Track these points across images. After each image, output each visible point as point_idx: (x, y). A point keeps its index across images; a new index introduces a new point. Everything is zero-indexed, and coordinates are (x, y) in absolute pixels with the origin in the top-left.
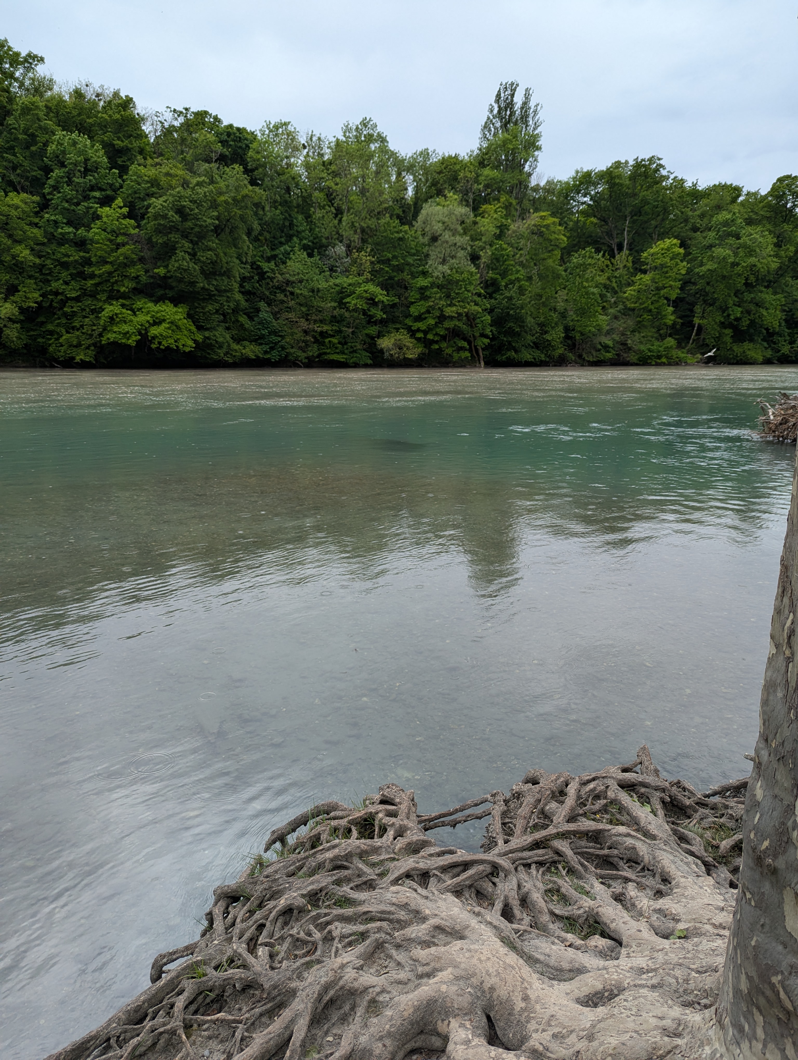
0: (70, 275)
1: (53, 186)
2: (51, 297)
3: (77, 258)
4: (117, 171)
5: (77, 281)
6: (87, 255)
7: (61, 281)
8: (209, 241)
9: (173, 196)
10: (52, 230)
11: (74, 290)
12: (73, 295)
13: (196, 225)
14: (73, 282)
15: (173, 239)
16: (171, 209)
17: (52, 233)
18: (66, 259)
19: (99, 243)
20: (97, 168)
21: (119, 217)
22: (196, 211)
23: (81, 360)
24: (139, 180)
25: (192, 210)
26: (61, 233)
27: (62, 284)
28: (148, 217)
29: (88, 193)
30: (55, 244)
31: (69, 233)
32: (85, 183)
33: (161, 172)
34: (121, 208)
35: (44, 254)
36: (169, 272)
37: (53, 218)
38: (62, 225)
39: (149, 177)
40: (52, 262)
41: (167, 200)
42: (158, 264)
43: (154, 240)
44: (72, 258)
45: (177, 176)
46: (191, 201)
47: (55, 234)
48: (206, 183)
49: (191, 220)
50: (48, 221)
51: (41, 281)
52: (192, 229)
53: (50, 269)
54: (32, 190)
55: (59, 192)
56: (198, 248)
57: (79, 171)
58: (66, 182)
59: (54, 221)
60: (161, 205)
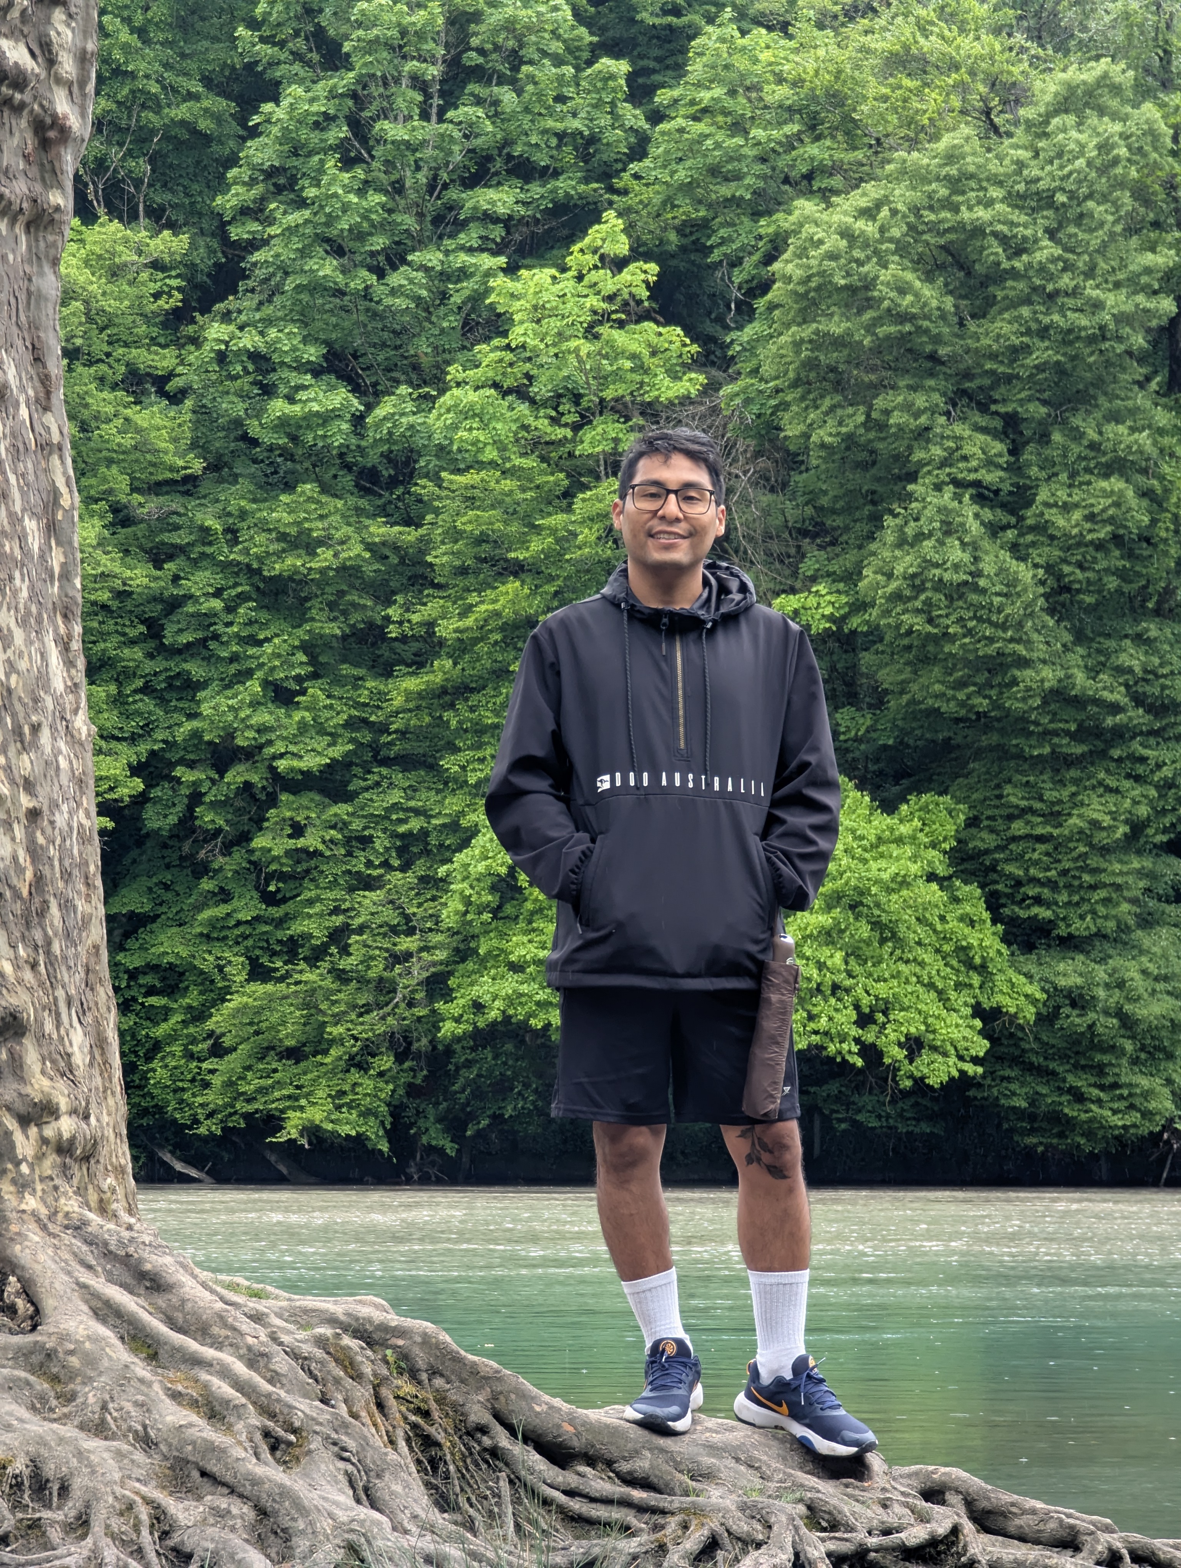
0: (305, 647)
1: (271, 173)
2: (188, 776)
3: (355, 550)
4: (623, 67)
5: (339, 681)
6: (410, 536)
7: (254, 686)
8: (1115, 417)
9: (919, 177)
10: (239, 408)
11: (322, 731)
12: (311, 762)
13: (1043, 332)
14: (315, 691)
15: (895, 419)
16: (902, 249)
17: (238, 423)
18: (293, 562)
19: (480, 465)
20: (516, 60)
21: (602, 318)
22: (1047, 250)
23: (312, 1131)
24: (741, 105)
25: (1018, 249)
26: (283, 423)
27: (255, 704)
28: (772, 307)
29: (453, 194)
30: (244, 485)
31: (327, 418)
32: (443, 143)
33: (865, 50)
34: (618, 264)
35: (180, 538)
36: (860, 606)
37: (249, 341)
38: (295, 379)
39: (797, 83)
40: (219, 580)
41: (878, 205)
42: (808, 567)
43: (792, 430)
44: (325, 557)
45: (955, 66)
46: (1016, 200)
47: (254, 429)
48: (1116, 90)
49: (1014, 304)
50: (222, 358)
51: (145, 689)
52: (1016, 352)
53: (206, 619)
54: (160, 198)
55: (302, 203)
56: (1046, 464)
57: (418, 83)
58: (342, 147)
59: (255, 356)
60: (846, 233)
